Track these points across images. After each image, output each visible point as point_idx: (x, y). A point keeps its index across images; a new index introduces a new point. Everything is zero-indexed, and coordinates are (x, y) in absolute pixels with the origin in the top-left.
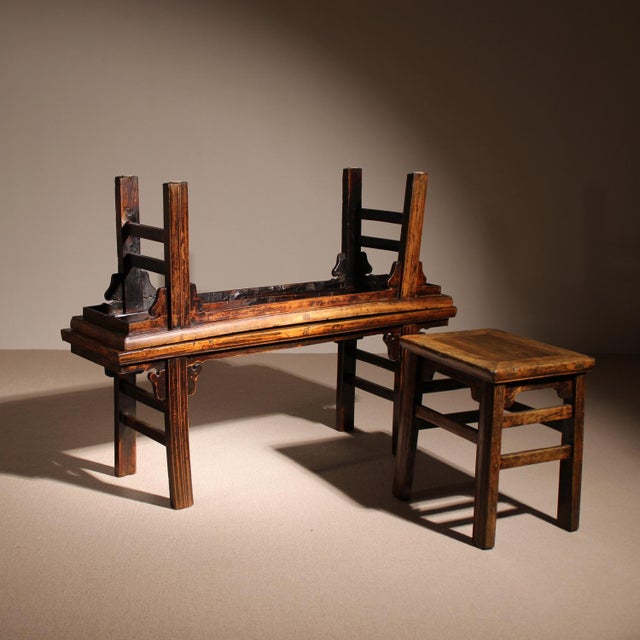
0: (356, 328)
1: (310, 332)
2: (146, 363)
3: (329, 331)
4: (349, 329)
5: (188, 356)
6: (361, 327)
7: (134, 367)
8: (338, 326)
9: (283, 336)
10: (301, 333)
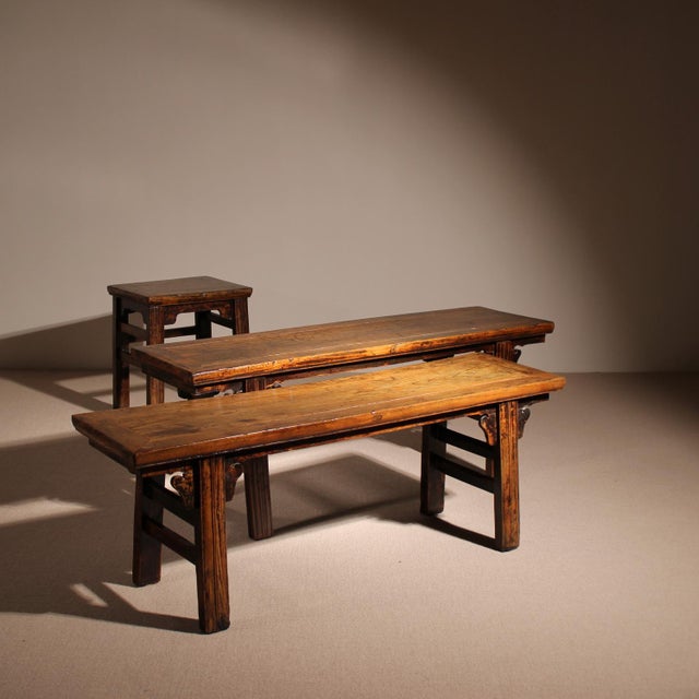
0: (448, 345)
1: (397, 350)
2: (222, 383)
3: (418, 349)
4: (439, 346)
5: (267, 376)
6: (452, 344)
7: (210, 388)
8: (427, 343)
9: (368, 354)
10: (387, 351)
